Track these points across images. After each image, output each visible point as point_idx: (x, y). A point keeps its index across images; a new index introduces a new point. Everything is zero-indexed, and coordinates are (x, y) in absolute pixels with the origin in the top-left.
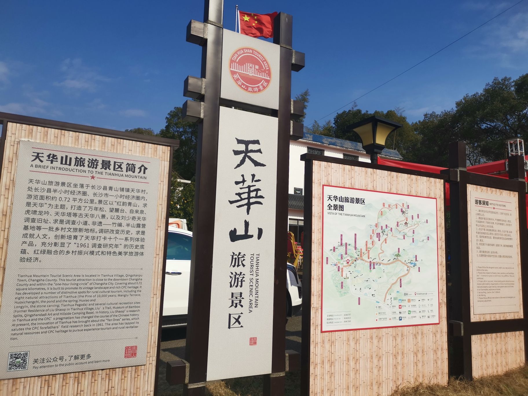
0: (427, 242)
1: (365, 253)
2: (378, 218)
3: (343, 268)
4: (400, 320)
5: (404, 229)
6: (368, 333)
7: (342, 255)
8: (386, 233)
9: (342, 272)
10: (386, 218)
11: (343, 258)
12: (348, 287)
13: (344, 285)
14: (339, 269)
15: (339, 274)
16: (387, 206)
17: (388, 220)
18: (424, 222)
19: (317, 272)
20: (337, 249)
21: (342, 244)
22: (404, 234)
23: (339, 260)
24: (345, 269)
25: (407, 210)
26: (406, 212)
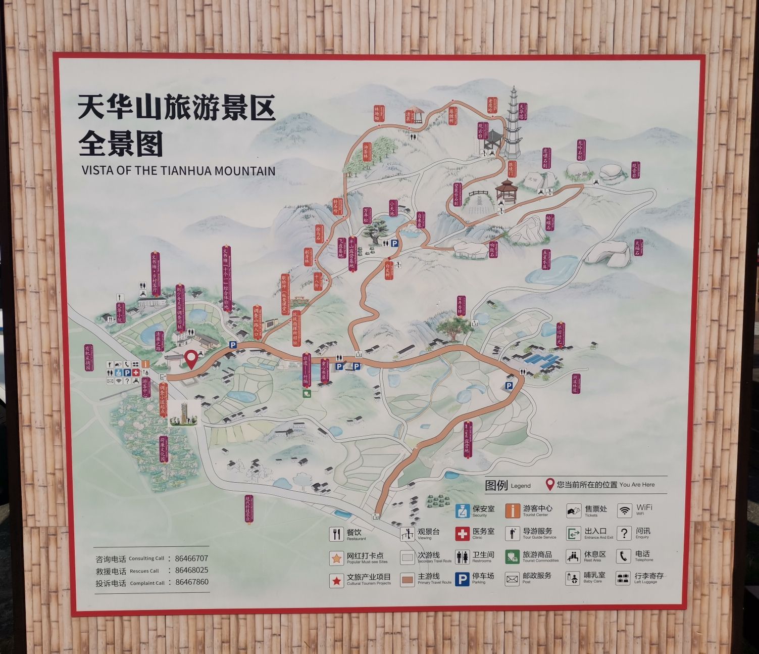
0: (629, 263)
1: (276, 323)
2: (347, 175)
3: (166, 385)
4: (457, 584)
5: (496, 215)
6: (296, 626)
7: (159, 336)
8: (391, 236)
9: (164, 398)
10: (391, 173)
11: (167, 345)
12: (194, 457)
13: (172, 447)
14: (148, 388)
15: (150, 407)
16: (395, 116)
17: (401, 180)
18: (619, 175)
19: (47, 401)
20: (136, 310)
21: (157, 292)
22: (492, 233)
23: (148, 352)
24: (174, 387)
25: (513, 126)
26: (512, 137)
